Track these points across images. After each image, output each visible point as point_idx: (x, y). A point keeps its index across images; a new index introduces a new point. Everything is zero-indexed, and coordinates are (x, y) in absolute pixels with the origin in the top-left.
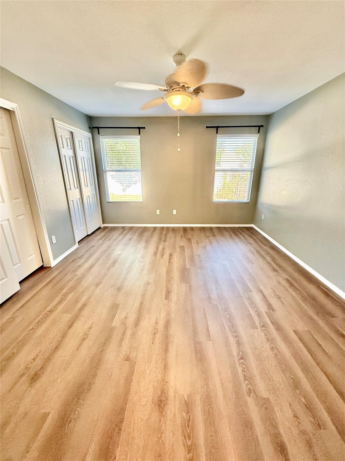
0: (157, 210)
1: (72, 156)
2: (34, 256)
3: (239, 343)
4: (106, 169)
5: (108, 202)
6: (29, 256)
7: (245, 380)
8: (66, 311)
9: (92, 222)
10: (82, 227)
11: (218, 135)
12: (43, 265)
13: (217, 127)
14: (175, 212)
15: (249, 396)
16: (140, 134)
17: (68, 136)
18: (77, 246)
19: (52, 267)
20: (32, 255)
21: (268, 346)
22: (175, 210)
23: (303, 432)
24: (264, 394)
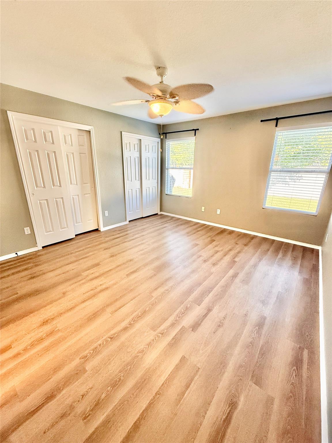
0: (202, 207)
1: (138, 157)
2: (92, 221)
3: (125, 329)
4: (169, 166)
5: (166, 195)
6: (89, 220)
7: (93, 350)
8: (76, 256)
9: (149, 208)
10: (137, 210)
11: (277, 129)
12: (98, 229)
13: (277, 119)
14: (218, 212)
15: (80, 359)
16: (195, 135)
17: (137, 142)
18: (127, 222)
19: (101, 231)
20: (91, 220)
21: (142, 347)
22: (219, 210)
23: (72, 407)
24: (89, 366)
